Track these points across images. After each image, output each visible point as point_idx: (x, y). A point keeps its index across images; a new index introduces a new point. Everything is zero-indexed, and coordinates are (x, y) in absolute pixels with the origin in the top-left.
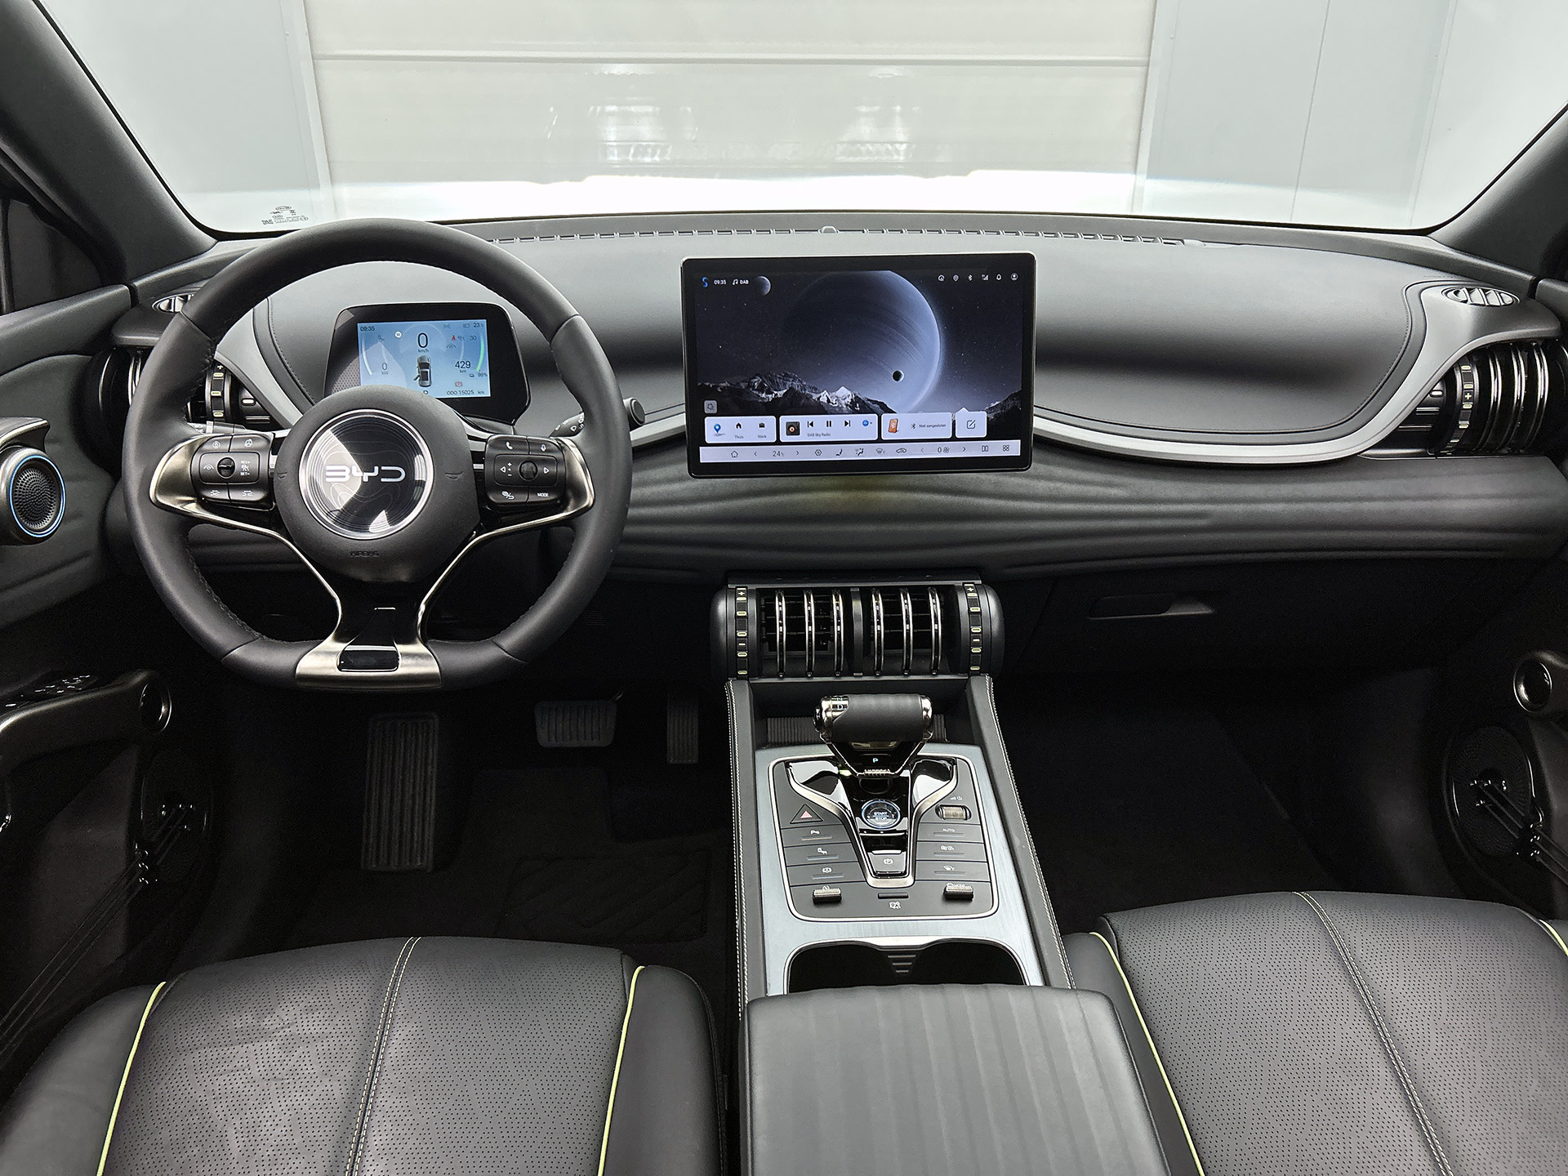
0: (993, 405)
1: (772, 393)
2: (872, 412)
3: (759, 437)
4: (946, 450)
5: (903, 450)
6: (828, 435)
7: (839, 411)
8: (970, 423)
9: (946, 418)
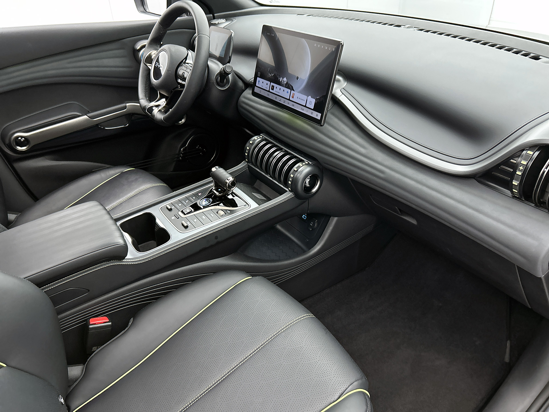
0: (317, 98)
1: (271, 74)
2: (290, 89)
3: (266, 88)
4: (303, 110)
5: (293, 105)
6: (279, 93)
7: (283, 86)
8: (310, 102)
9: (304, 97)
